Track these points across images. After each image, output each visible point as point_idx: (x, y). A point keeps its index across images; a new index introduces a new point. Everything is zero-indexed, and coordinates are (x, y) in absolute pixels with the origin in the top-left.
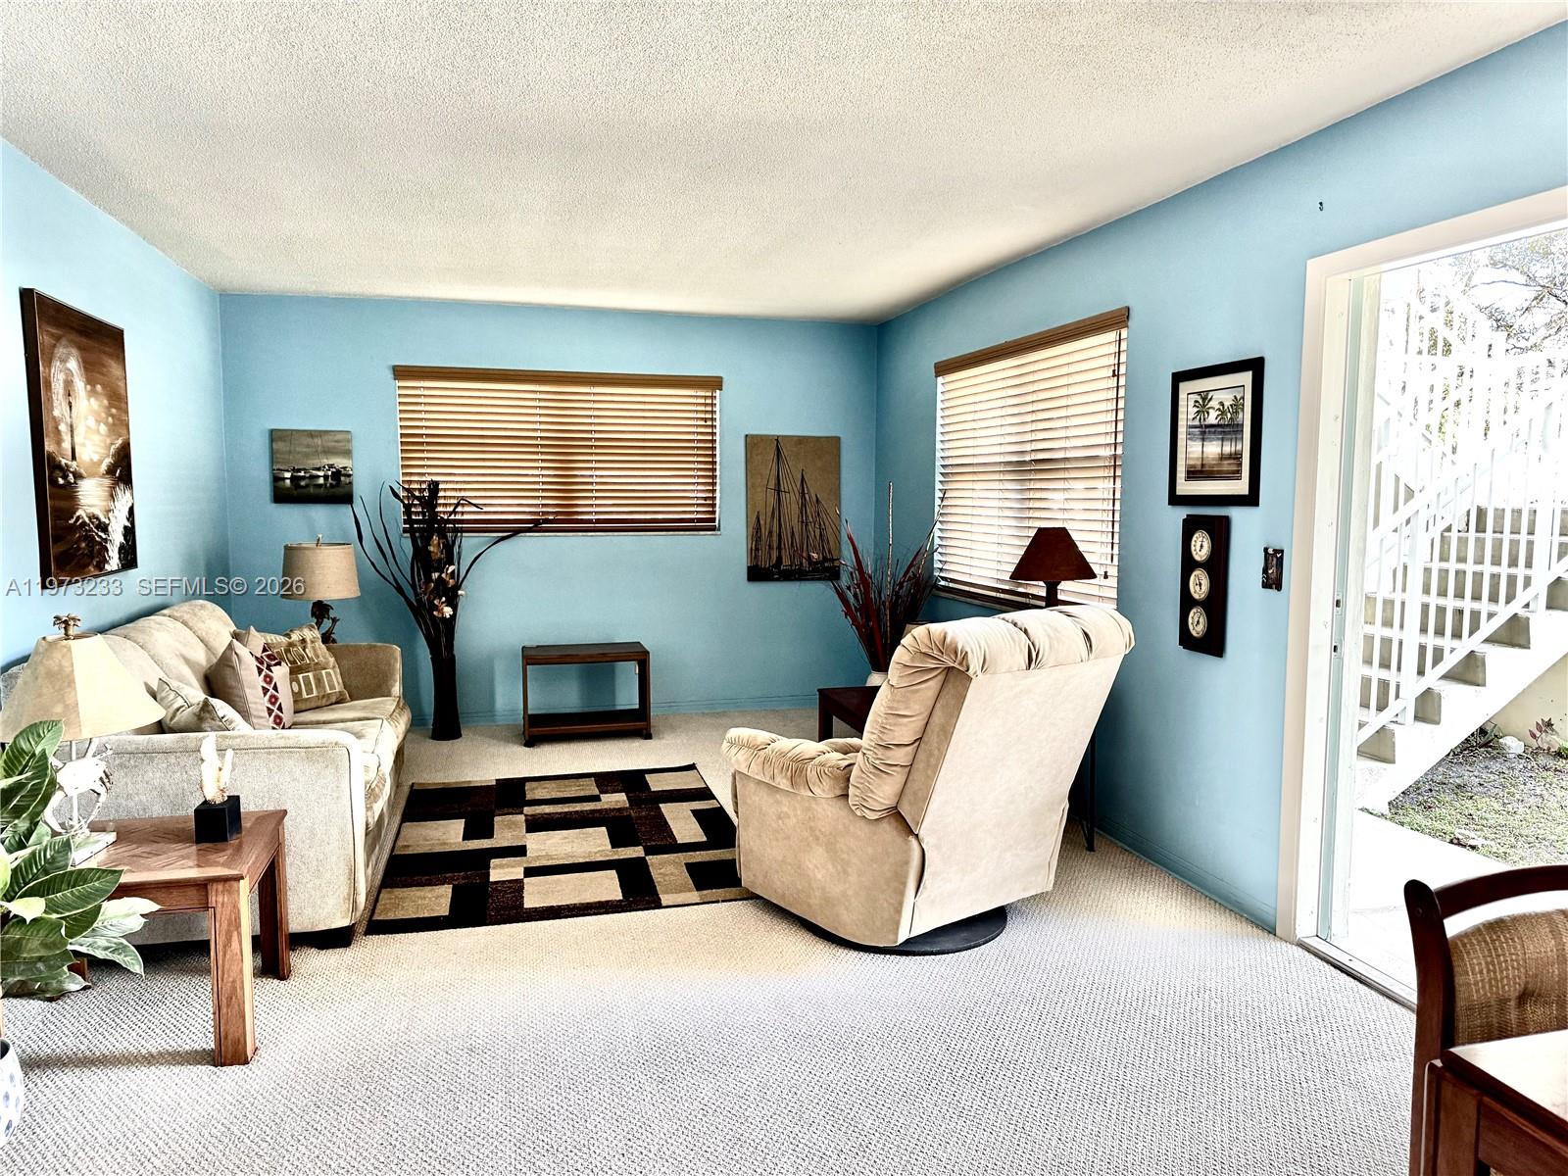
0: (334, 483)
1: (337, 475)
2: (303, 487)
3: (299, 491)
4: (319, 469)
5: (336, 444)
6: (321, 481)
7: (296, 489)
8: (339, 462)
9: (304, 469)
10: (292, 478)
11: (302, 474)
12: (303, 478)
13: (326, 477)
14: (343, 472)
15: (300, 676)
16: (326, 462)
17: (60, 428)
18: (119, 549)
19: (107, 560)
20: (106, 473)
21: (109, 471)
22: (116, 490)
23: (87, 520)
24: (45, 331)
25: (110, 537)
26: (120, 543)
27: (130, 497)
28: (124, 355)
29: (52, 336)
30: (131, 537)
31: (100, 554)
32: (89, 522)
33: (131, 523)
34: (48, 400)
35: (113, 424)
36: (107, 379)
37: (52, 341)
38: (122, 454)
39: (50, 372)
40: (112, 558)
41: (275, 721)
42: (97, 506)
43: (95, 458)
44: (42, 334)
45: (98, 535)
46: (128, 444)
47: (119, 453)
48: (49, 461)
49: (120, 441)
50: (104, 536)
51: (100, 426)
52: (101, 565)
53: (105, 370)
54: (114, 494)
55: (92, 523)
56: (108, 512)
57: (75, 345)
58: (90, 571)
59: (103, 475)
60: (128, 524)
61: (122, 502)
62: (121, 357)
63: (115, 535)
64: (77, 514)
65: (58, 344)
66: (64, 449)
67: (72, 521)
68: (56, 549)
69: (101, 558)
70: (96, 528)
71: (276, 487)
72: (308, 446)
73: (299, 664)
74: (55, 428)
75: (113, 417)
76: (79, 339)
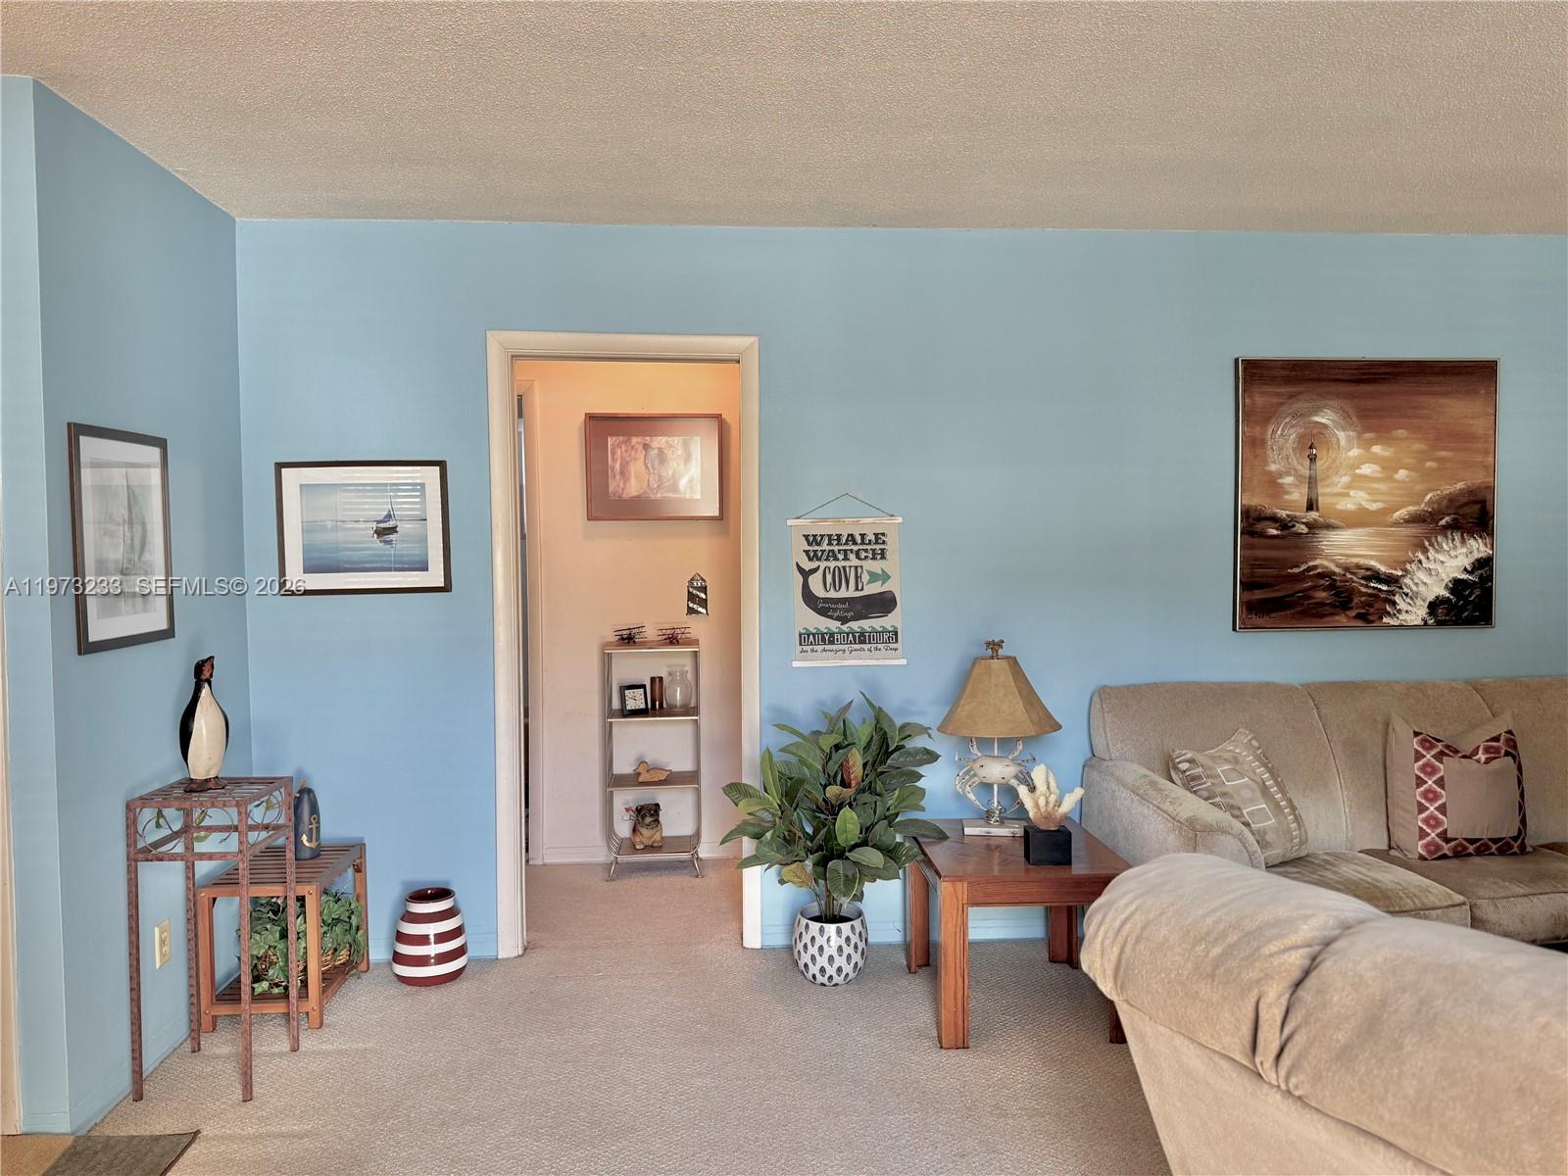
17: (1280, 481)
18: (1430, 603)
19: (1389, 613)
20: (1407, 521)
21: (1415, 519)
22: (1433, 540)
23: (1337, 570)
24: (1259, 393)
25: (1405, 590)
26: (1437, 597)
27: (1482, 548)
28: (1493, 389)
29: (1278, 395)
30: (1477, 592)
31: (1371, 606)
32: (1342, 572)
33: (1481, 577)
34: (1256, 457)
35: (1440, 469)
36: (1430, 421)
37: (1275, 400)
38: (1463, 500)
39: (1266, 430)
40: (1407, 612)
41: (1426, 821)
42: (1371, 557)
43: (1374, 507)
44: (1249, 396)
45: (1367, 587)
46: (1488, 488)
47: (1452, 499)
48: (1247, 513)
49: (1460, 485)
50: (1385, 588)
51: (1397, 473)
52: (1371, 618)
53: (1426, 411)
54: (1427, 543)
55: (1352, 573)
56: (1401, 564)
57: (1338, 396)
58: (1337, 621)
59: (1396, 524)
60: (1470, 578)
61: (1453, 553)
62: (1483, 392)
63: (1422, 588)
64: (1311, 564)
65: (1290, 401)
66: (1287, 501)
67: (1296, 570)
68: (1249, 596)
69: (1372, 610)
70: (1363, 578)
74: (1270, 482)
75: (1440, 460)
76: (1350, 389)
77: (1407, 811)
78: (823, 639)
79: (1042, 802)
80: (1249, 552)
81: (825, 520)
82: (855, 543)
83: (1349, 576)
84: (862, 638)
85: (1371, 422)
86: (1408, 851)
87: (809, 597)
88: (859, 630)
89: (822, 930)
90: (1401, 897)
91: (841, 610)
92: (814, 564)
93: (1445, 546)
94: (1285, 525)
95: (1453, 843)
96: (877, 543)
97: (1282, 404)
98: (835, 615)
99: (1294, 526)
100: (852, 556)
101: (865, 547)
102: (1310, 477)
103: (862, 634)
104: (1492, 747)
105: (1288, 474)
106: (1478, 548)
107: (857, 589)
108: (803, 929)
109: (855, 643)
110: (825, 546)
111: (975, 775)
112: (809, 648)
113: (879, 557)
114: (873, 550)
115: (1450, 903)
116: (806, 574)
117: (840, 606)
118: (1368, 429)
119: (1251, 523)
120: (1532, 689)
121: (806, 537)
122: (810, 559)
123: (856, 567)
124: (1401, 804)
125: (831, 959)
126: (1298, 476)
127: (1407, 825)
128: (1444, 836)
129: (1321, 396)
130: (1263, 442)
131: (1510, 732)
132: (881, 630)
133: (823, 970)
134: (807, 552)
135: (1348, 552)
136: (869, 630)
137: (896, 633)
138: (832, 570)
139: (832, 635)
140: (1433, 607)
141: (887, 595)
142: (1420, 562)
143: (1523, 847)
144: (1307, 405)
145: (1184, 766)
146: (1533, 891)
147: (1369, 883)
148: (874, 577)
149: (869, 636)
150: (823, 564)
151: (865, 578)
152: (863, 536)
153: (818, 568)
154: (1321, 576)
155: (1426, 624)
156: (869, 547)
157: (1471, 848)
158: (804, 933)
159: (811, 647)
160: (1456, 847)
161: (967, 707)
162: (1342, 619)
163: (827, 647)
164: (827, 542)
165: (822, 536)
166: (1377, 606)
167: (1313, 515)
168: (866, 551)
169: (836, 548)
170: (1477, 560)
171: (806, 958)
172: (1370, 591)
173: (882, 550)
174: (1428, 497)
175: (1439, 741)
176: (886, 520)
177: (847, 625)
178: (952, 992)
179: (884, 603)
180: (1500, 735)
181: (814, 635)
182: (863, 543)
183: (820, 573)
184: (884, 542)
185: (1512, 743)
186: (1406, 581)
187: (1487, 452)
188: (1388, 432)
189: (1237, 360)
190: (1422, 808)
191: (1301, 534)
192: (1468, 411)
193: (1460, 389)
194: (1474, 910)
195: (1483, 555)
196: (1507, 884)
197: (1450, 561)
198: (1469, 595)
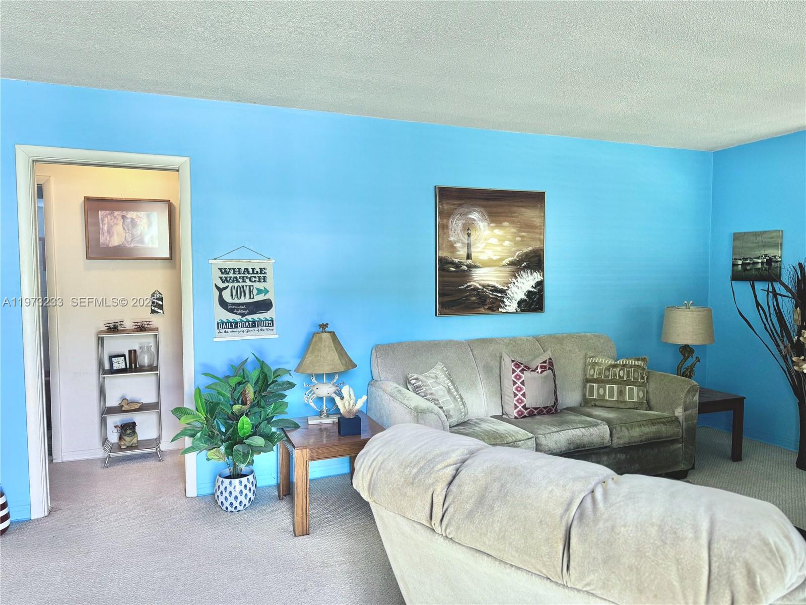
0: (767, 267)
1: (769, 262)
2: (748, 270)
3: (746, 272)
4: (758, 258)
5: (771, 240)
6: (759, 266)
7: (744, 271)
8: (771, 252)
9: (750, 259)
10: (743, 264)
11: (748, 261)
12: (749, 264)
13: (762, 263)
14: (774, 259)
15: (608, 386)
16: (763, 252)
17: (455, 245)
18: (519, 302)
19: (501, 307)
20: (508, 265)
21: (512, 264)
22: (519, 273)
23: (480, 287)
24: (446, 203)
25: (508, 296)
26: (521, 299)
27: (539, 277)
28: (543, 205)
29: (454, 204)
30: (537, 296)
31: (494, 303)
32: (482, 288)
33: (539, 290)
34: (444, 234)
35: (521, 241)
36: (518, 219)
37: (453, 207)
38: (531, 255)
39: (449, 221)
40: (509, 306)
41: (517, 401)
42: (494, 281)
43: (495, 258)
44: (441, 205)
45: (493, 295)
46: (541, 249)
47: (527, 254)
48: (440, 260)
49: (530, 248)
50: (500, 295)
51: (504, 242)
52: (495, 309)
53: (516, 214)
54: (517, 275)
56: (507, 284)
57: (480, 206)
58: (479, 311)
59: (504, 266)
60: (535, 290)
61: (527, 279)
62: (539, 206)
63: (515, 295)
64: (469, 284)
65: (459, 207)
66: (458, 255)
67: (462, 287)
69: (495, 305)
70: (491, 291)
71: (733, 270)
72: (753, 243)
73: (610, 378)
74: (451, 245)
75: (522, 237)
76: (485, 203)
77: (510, 397)
78: (232, 326)
79: (347, 404)
80: (441, 279)
81: (231, 260)
82: (249, 273)
83: (485, 290)
84: (254, 324)
85: (494, 217)
86: (510, 415)
87: (223, 303)
88: (252, 320)
89: (231, 483)
90: (507, 437)
91: (241, 309)
92: (225, 285)
93: (524, 276)
94: (458, 266)
95: (528, 410)
96: (261, 273)
97: (455, 209)
98: (238, 312)
99: (461, 266)
100: (247, 280)
101: (254, 275)
102: (468, 244)
103: (254, 322)
104: (543, 366)
105: (458, 242)
106: (537, 277)
107: (250, 298)
108: (220, 483)
109: (250, 327)
110: (232, 275)
111: (314, 393)
112: (223, 331)
113: (262, 281)
114: (259, 277)
115: (527, 438)
116: (221, 290)
117: (241, 307)
118: (492, 222)
119: (443, 265)
120: (558, 339)
121: (220, 269)
122: (223, 282)
123: (250, 286)
124: (507, 394)
125: (236, 497)
126: (463, 243)
127: (510, 403)
128: (524, 407)
129: (473, 205)
130: (447, 227)
131: (550, 359)
132: (264, 319)
133: (231, 504)
134: (221, 278)
135: (485, 279)
136: (258, 320)
137: (272, 321)
138: (236, 287)
139: (236, 323)
140: (520, 303)
141: (267, 301)
142: (514, 283)
143: (556, 410)
144: (466, 210)
145: (413, 382)
146: (560, 429)
147: (494, 431)
148: (260, 291)
149: (258, 323)
150: (231, 285)
151: (255, 292)
152: (253, 269)
153: (228, 287)
154: (473, 290)
155: (517, 311)
156: (257, 275)
157: (536, 412)
158: (221, 486)
159: (225, 330)
160: (529, 412)
161: (310, 358)
162: (482, 310)
163: (234, 330)
164: (232, 272)
165: (230, 269)
166: (497, 303)
167: (469, 261)
168: (255, 277)
169: (238, 276)
170: (537, 282)
171: (222, 499)
172: (494, 297)
173: (264, 277)
174: (517, 254)
175: (522, 364)
176: (266, 261)
177: (246, 317)
178: (301, 506)
179: (266, 305)
180: (546, 360)
181: (226, 323)
182: (253, 273)
183: (229, 289)
184: (265, 273)
185: (551, 364)
186: (509, 292)
187: (541, 234)
188: (501, 223)
189: (435, 187)
190: (515, 395)
191: (465, 270)
192: (533, 215)
193: (530, 204)
194: (537, 440)
195: (539, 280)
196: (550, 427)
197: (526, 282)
198: (534, 298)
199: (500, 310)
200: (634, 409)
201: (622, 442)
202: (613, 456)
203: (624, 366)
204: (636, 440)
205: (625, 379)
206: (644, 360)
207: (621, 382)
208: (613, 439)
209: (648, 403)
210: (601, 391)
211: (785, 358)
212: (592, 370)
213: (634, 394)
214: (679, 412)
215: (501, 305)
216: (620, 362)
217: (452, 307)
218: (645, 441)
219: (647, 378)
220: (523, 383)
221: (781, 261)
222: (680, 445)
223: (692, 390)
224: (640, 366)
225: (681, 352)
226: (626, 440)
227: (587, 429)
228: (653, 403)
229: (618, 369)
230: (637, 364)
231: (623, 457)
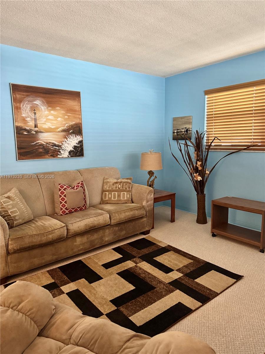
0: (186, 133)
1: (187, 131)
2: (179, 135)
4: (183, 129)
7: (177, 135)
8: (188, 126)
9: (180, 129)
10: (177, 132)
11: (179, 131)
13: (184, 131)
14: (189, 130)
15: (113, 193)
16: (185, 126)
17: (26, 119)
18: (69, 152)
19: (59, 155)
20: (61, 131)
21: (64, 131)
22: (68, 136)
23: (45, 144)
24: (18, 94)
25: (63, 148)
26: (71, 150)
27: (80, 138)
28: (80, 99)
29: (23, 95)
30: (80, 149)
31: (54, 153)
32: (46, 144)
33: (80, 145)
34: (18, 112)
35: (68, 118)
36: (65, 106)
37: (23, 96)
38: (75, 126)
39: (21, 105)
40: (64, 154)
41: (62, 206)
42: (53, 140)
43: (53, 127)
44: (14, 94)
46: (80, 123)
47: (72, 126)
48: (17, 128)
49: (74, 123)
50: (57, 148)
51: (58, 118)
52: (55, 156)
53: (64, 103)
54: (67, 137)
55: (49, 144)
56: (61, 142)
57: (41, 97)
58: (46, 157)
59: (59, 132)
60: (78, 145)
61: (73, 139)
62: (77, 99)
63: (67, 148)
64: (37, 142)
65: (27, 97)
66: (29, 125)
67: (33, 144)
68: (19, 151)
69: (55, 154)
70: (51, 146)
71: (173, 135)
72: (181, 122)
73: (114, 189)
74: (23, 119)
75: (68, 116)
76: (44, 95)
77: (58, 204)
85: (50, 104)
86: (58, 214)
93: (71, 138)
94: (29, 131)
97: (25, 98)
99: (31, 132)
102: (35, 119)
104: (78, 185)
105: (28, 117)
106: (79, 138)
115: (61, 227)
118: (50, 107)
119: (19, 131)
120: (90, 171)
124: (56, 202)
126: (31, 118)
127: (58, 207)
128: (66, 209)
129: (36, 96)
130: (20, 108)
131: (82, 182)
135: (47, 139)
140: (70, 152)
142: (66, 141)
143: (85, 208)
144: (32, 98)
146: (82, 219)
155: (68, 157)
157: (73, 210)
160: (69, 211)
167: (36, 129)
172: (54, 149)
174: (66, 125)
175: (65, 185)
180: (80, 182)
185: (82, 184)
186: (63, 146)
187: (79, 115)
188: (55, 108)
189: (10, 83)
190: (61, 203)
191: (34, 134)
192: (74, 104)
193: (72, 98)
194: (67, 227)
195: (80, 140)
196: (76, 219)
197: (73, 142)
198: (78, 149)
199: (58, 156)
200: (125, 203)
201: (115, 221)
202: (112, 229)
203: (121, 182)
204: (123, 220)
205: (121, 189)
206: (130, 179)
207: (119, 191)
208: (111, 220)
209: (132, 200)
210: (110, 196)
211: (191, 174)
212: (106, 185)
213: (125, 196)
214: (144, 203)
215: (59, 153)
216: (119, 181)
217: (27, 155)
218: (128, 219)
219: (131, 188)
220: (65, 196)
221: (191, 130)
222: (145, 219)
223: (150, 192)
224: (128, 182)
225: (148, 174)
226: (118, 220)
227: (97, 217)
228: (133, 200)
229: (118, 184)
230: (127, 181)
231: (117, 228)
